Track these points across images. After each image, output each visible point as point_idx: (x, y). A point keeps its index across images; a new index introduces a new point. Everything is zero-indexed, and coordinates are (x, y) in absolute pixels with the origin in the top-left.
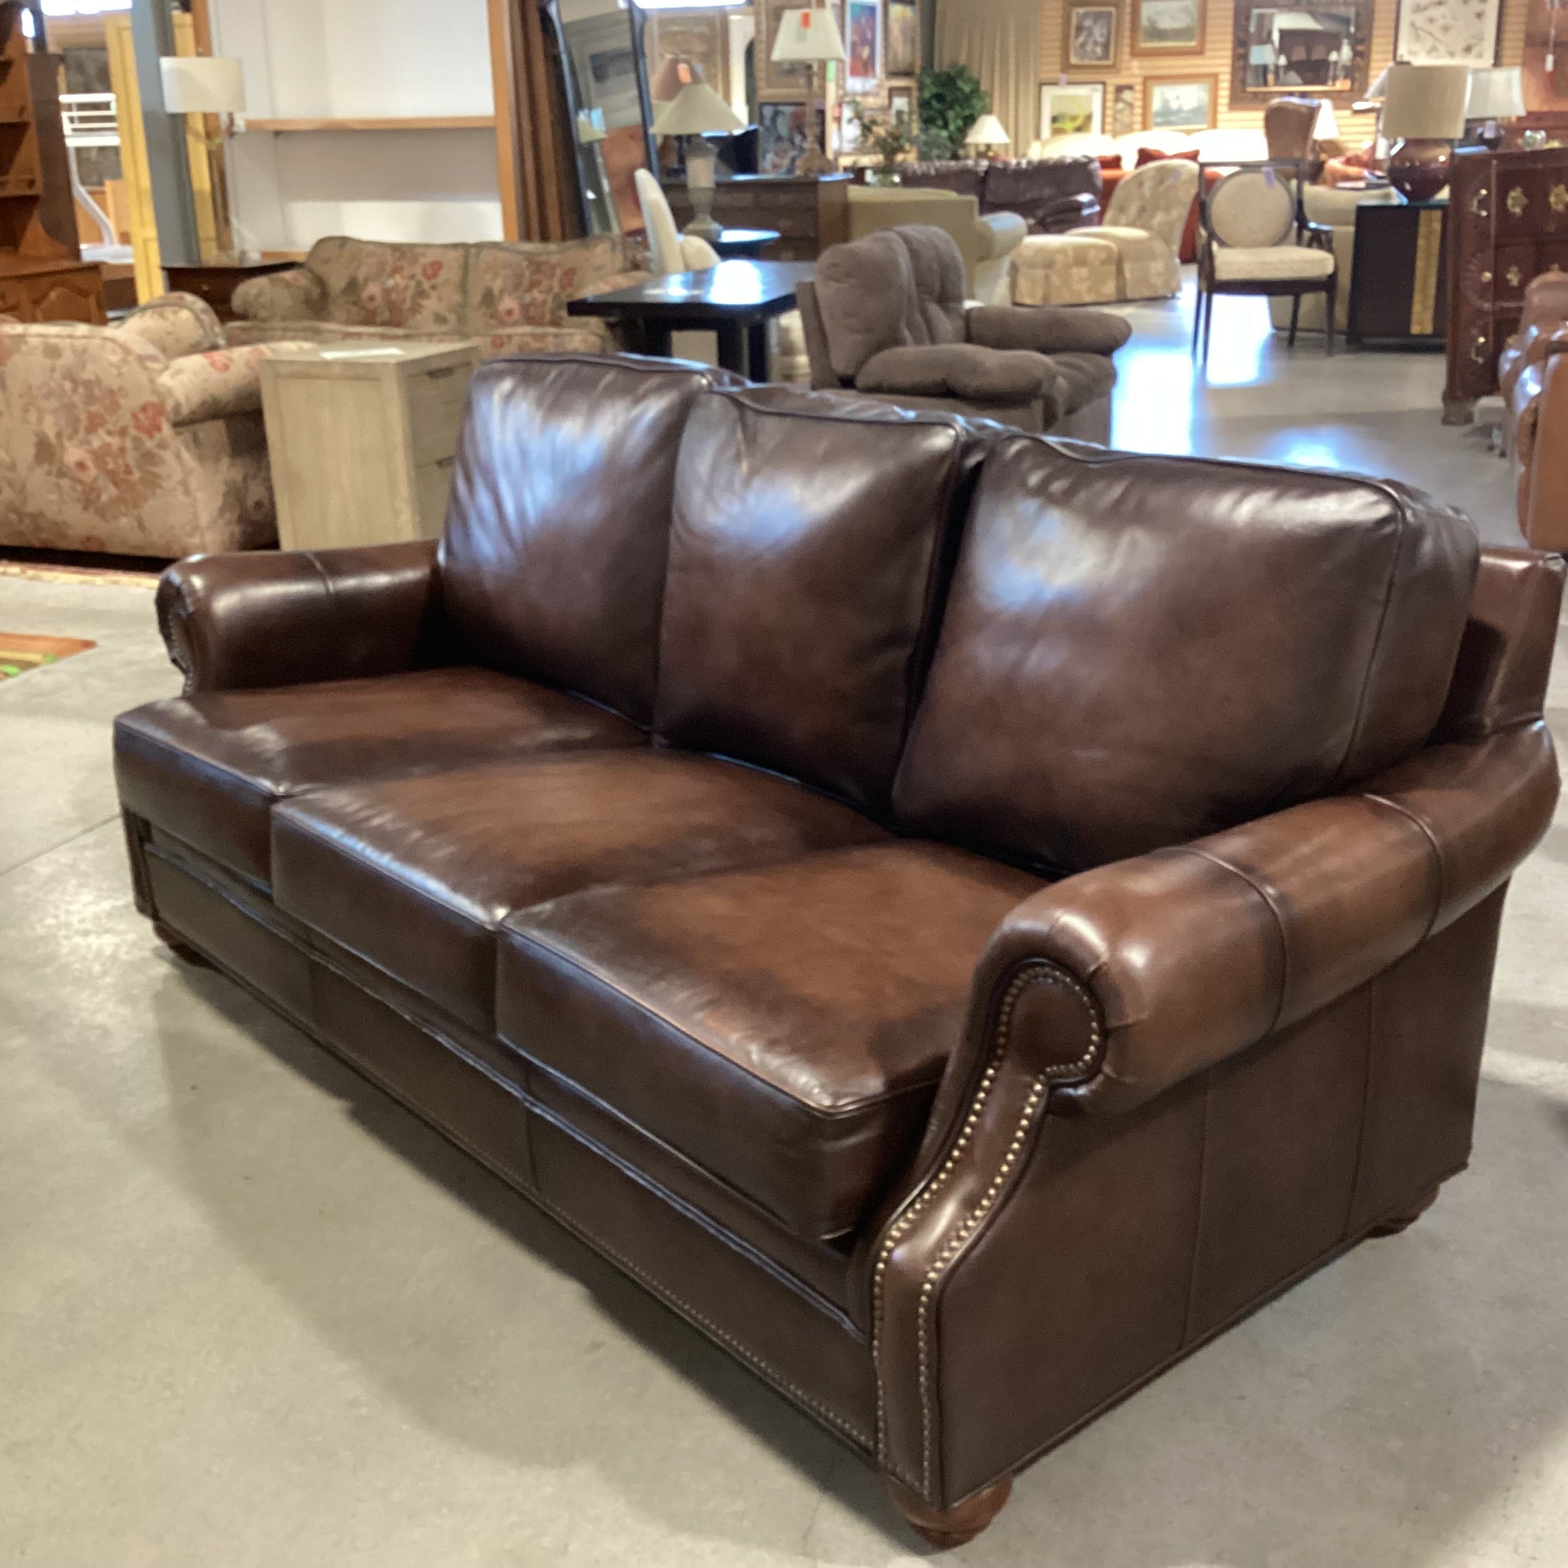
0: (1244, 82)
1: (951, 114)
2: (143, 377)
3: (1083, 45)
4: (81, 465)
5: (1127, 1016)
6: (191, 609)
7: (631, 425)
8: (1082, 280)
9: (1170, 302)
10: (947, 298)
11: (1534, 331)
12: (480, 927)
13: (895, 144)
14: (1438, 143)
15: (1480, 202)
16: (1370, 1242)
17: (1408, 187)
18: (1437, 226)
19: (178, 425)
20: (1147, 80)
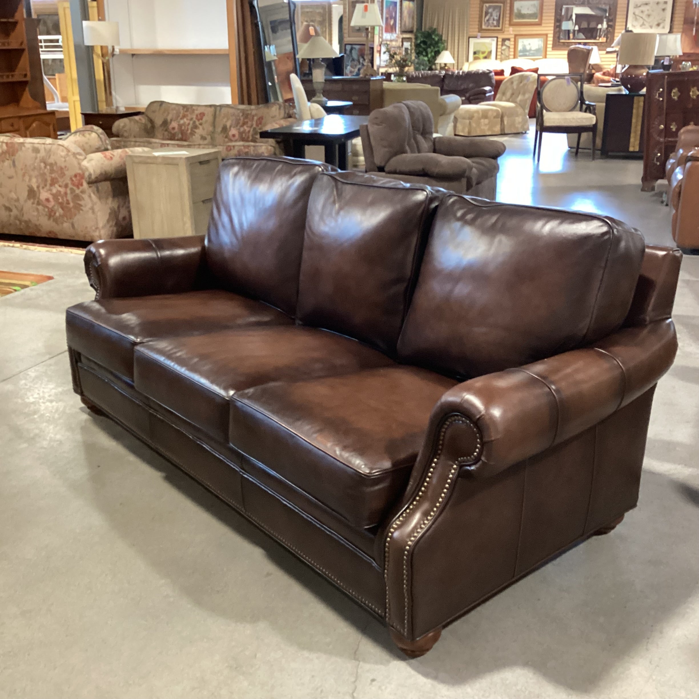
0: (559, 38)
1: (429, 50)
2: (75, 162)
3: (488, 20)
4: (47, 200)
5: (491, 437)
6: (100, 263)
7: (288, 188)
8: (486, 125)
9: (525, 135)
10: (426, 133)
11: (681, 151)
12: (223, 398)
13: (404, 63)
14: (642, 67)
15: (659, 94)
16: (595, 537)
17: (629, 86)
18: (642, 104)
19: (91, 183)
20: (517, 36)
